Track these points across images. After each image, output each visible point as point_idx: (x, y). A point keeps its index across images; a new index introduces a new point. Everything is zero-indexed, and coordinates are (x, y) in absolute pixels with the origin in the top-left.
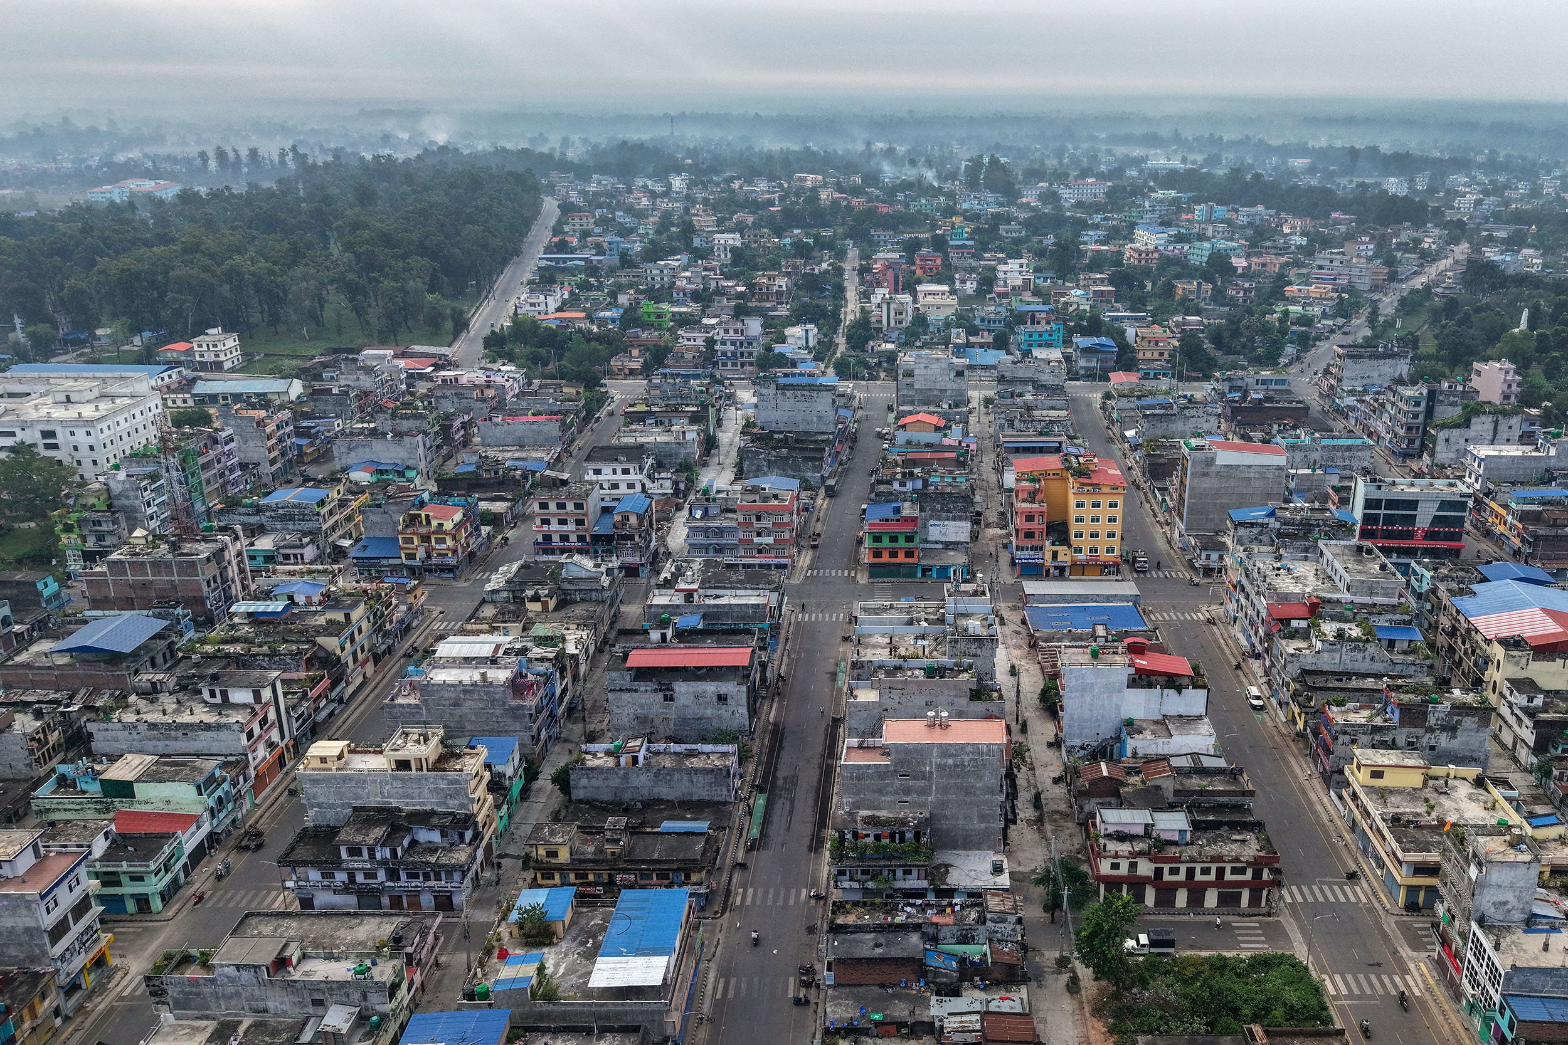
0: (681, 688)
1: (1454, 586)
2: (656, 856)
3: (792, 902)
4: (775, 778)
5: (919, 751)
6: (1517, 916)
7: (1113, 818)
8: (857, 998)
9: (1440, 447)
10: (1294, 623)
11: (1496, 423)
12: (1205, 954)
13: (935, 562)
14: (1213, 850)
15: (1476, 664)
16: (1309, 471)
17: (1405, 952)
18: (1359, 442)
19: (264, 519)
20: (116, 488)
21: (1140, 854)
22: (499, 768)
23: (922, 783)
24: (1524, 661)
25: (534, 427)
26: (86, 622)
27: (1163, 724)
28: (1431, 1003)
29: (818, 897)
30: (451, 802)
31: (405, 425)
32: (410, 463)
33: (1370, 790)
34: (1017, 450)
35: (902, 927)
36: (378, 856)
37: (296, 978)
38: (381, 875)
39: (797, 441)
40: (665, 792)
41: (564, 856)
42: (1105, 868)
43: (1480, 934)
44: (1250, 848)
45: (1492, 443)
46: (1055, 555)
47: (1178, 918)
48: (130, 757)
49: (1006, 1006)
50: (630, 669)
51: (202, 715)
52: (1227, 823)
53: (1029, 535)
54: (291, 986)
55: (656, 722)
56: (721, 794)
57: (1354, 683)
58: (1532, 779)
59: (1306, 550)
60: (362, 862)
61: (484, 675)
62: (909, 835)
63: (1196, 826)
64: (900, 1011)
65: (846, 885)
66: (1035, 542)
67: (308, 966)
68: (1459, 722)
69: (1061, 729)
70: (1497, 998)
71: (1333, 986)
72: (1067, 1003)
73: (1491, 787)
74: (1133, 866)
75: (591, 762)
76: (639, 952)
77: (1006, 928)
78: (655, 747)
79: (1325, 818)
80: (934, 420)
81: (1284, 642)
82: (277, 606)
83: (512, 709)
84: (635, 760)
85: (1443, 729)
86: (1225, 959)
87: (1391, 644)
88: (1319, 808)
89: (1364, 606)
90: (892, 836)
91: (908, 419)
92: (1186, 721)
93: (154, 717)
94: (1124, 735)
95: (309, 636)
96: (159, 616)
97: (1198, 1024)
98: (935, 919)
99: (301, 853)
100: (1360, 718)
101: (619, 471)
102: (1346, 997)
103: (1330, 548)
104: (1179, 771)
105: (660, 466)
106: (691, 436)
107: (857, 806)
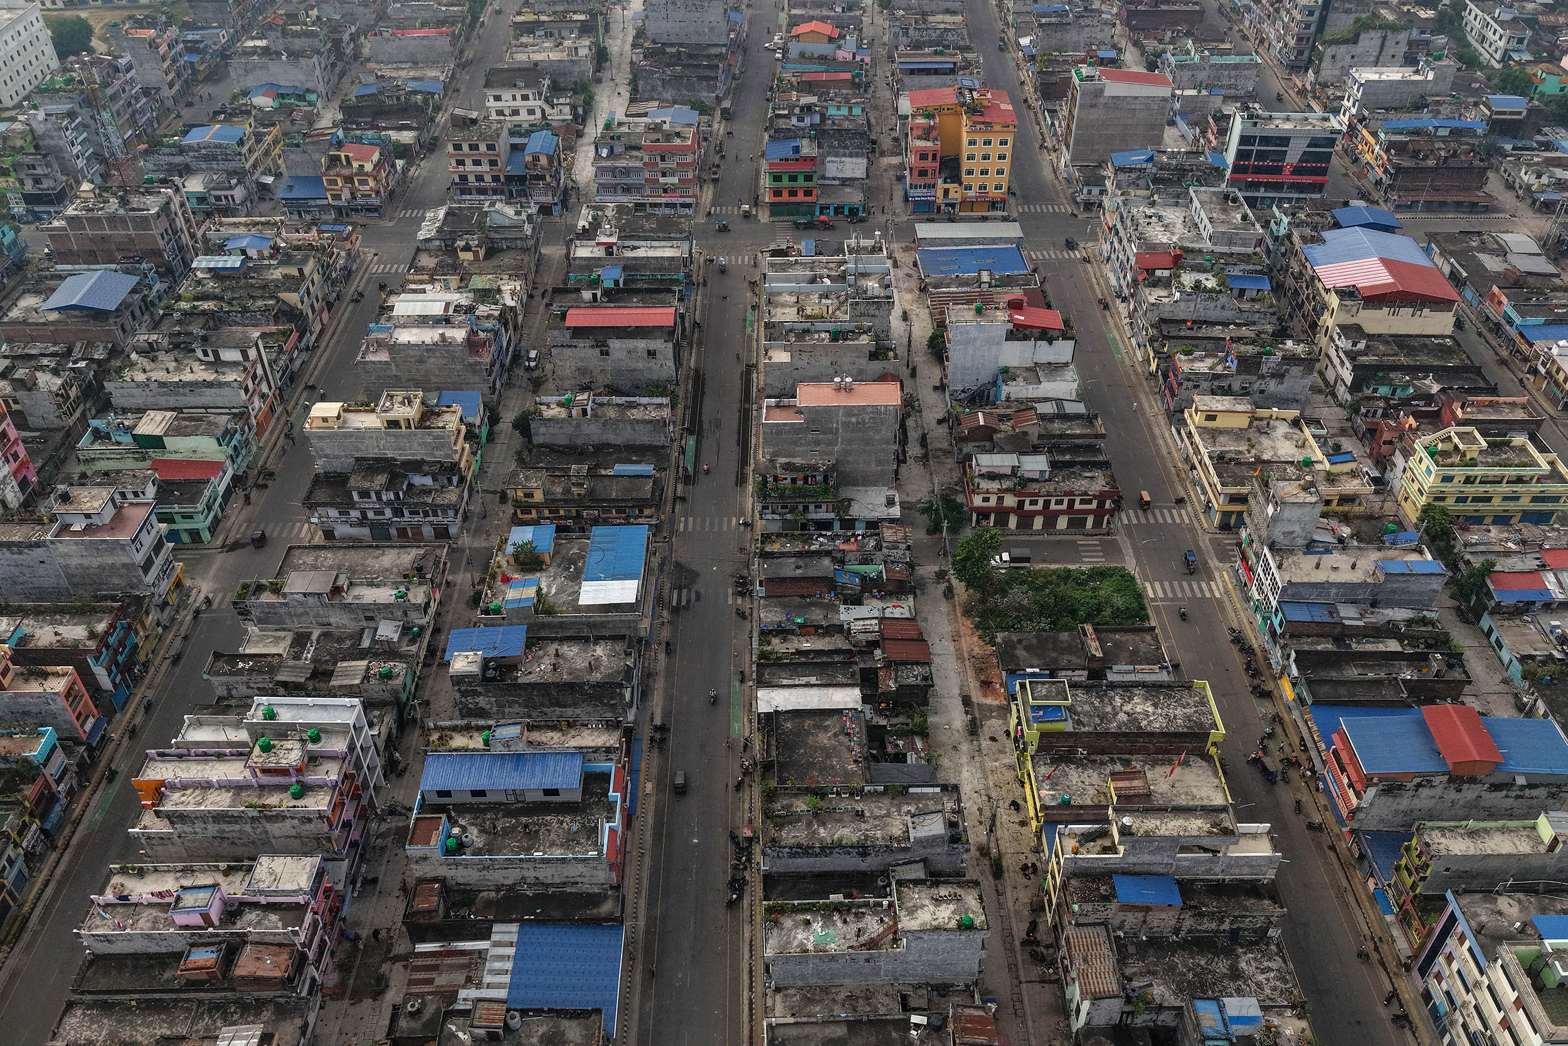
0: (615, 344)
1: (1308, 231)
2: (614, 495)
3: (725, 528)
4: (701, 422)
5: (828, 411)
6: (1300, 542)
7: (987, 461)
8: (784, 606)
9: (1326, 63)
10: (1158, 273)
11: (1384, 38)
12: (1054, 567)
13: (833, 201)
14: (1066, 486)
15: (1314, 309)
16: (1193, 92)
17: (1214, 563)
18: (1246, 59)
19: (188, 159)
20: (40, 129)
21: (1007, 490)
22: (470, 420)
23: (831, 437)
24: (1355, 309)
25: (425, 42)
26: (61, 278)
27: (1034, 372)
28: (1227, 603)
29: (746, 524)
30: (437, 453)
31: (298, 44)
32: (309, 85)
33: (1202, 430)
34: (912, 72)
35: (818, 554)
36: (384, 498)
37: (349, 601)
38: (388, 513)
39: (690, 56)
40: (612, 438)
41: (539, 497)
42: (978, 501)
43: (1269, 556)
44: (1098, 483)
45: (1376, 63)
46: (946, 192)
47: (1034, 538)
48: (152, 413)
49: (897, 613)
50: (569, 328)
51: (202, 374)
52: (1080, 463)
53: (923, 173)
54: (347, 607)
55: (595, 373)
56: (660, 440)
57: (1205, 332)
58: (1343, 414)
59: (1178, 196)
60: (372, 503)
61: (442, 335)
62: (819, 478)
63: (1053, 465)
64: (817, 616)
65: (769, 517)
66: (928, 180)
67: (356, 591)
68: (1287, 371)
69: (946, 376)
70: (1274, 603)
71: (1152, 590)
72: (944, 607)
73: (1305, 429)
74: (1000, 499)
75: (548, 413)
76: (614, 577)
77: (898, 554)
78: (600, 399)
79: (1164, 451)
80: (827, 29)
81: (1147, 291)
82: (234, 261)
83: (471, 365)
84: (585, 412)
85: (1273, 376)
86: (1070, 571)
87: (1242, 292)
88: (1161, 441)
89: (1223, 255)
90: (806, 479)
91: (803, 29)
92: (1054, 369)
93: (159, 375)
94: (1000, 382)
95: (269, 289)
96: (127, 272)
97: (1044, 623)
98: (842, 547)
99: (321, 495)
100: (1203, 367)
101: (519, 97)
102: (1162, 600)
103: (1198, 196)
104: (1043, 417)
105: (556, 89)
106: (583, 52)
107: (776, 454)
